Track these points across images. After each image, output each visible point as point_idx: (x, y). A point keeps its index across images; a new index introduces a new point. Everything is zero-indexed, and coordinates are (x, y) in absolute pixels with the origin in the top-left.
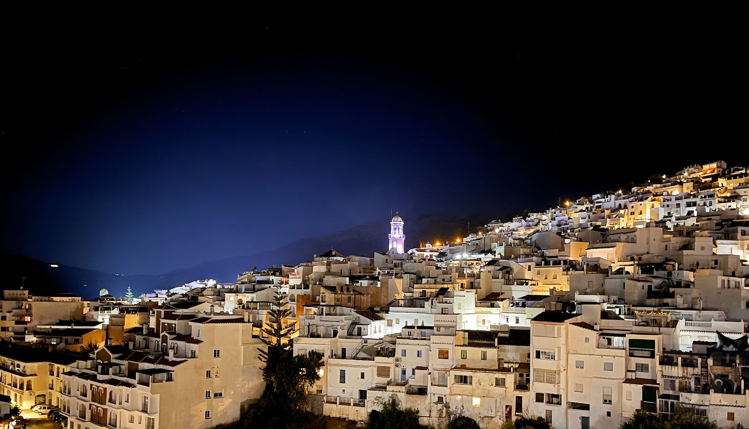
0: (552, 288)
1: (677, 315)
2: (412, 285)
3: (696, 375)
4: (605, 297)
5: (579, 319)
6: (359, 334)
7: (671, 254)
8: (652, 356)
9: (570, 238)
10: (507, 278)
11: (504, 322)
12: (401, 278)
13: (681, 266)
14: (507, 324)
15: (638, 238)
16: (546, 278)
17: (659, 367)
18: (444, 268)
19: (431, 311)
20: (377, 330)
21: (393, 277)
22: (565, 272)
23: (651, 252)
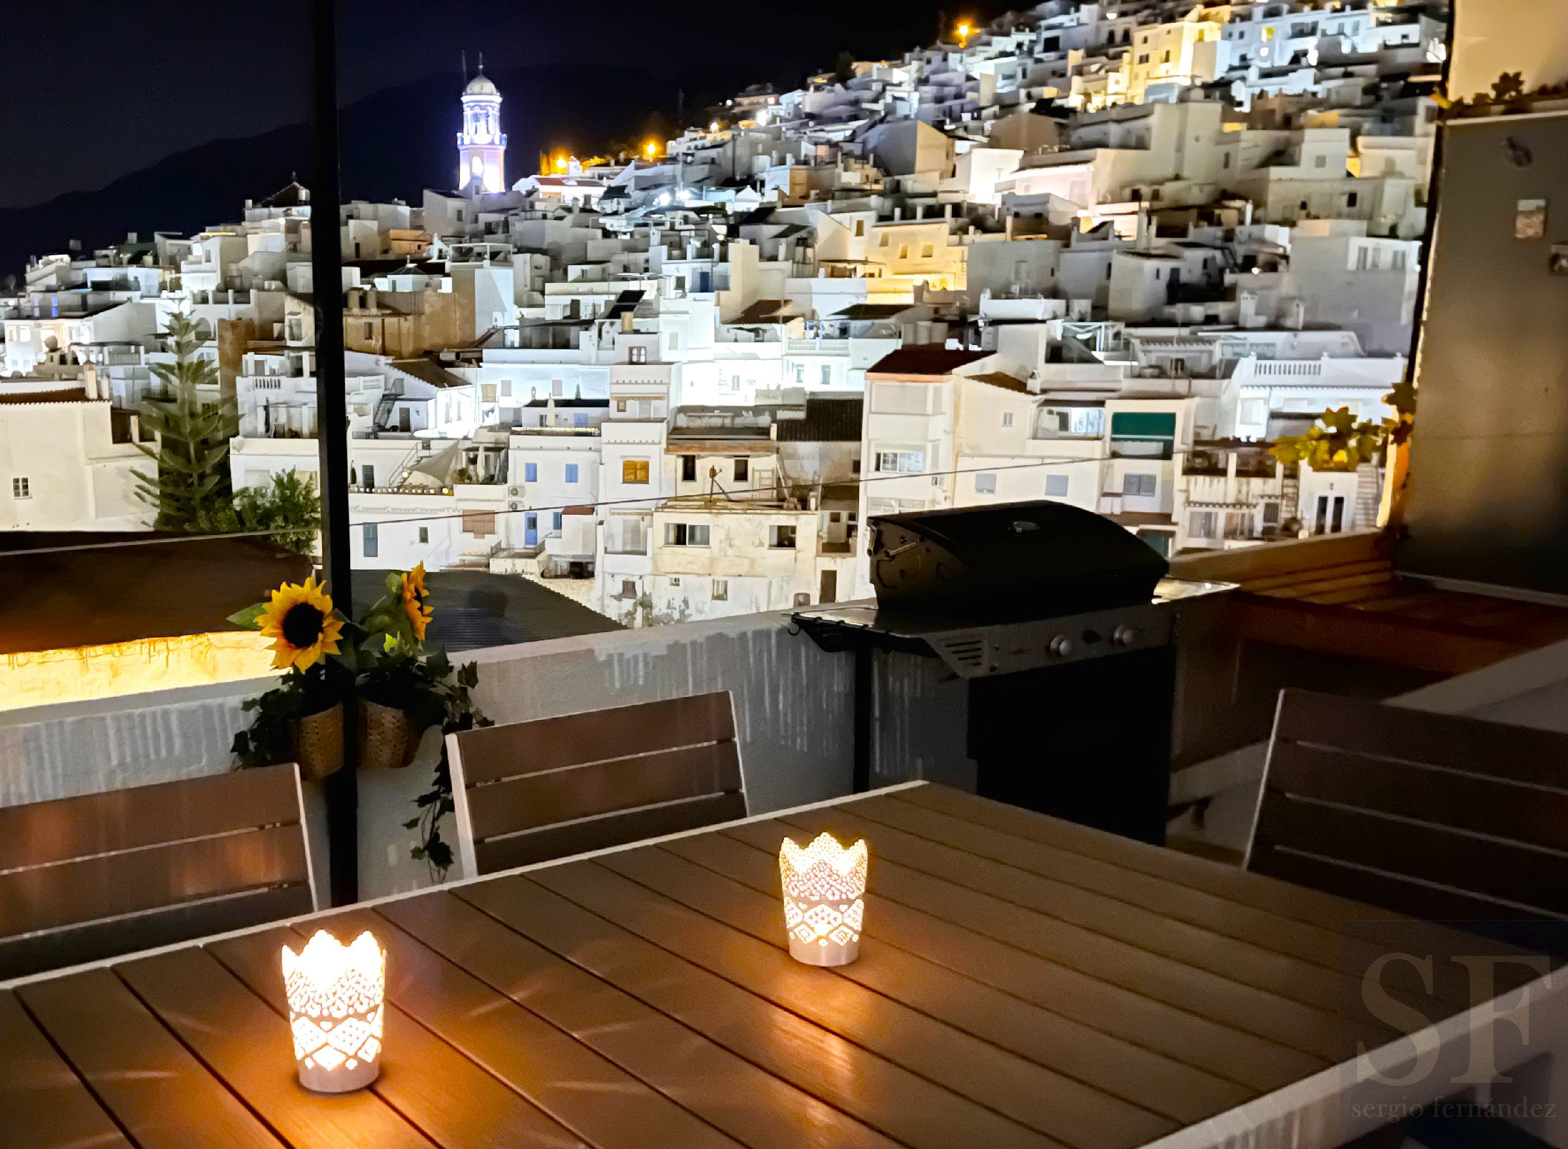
0: (919, 283)
1: (1238, 345)
2: (538, 285)
3: (1270, 497)
4: (1058, 305)
5: (988, 365)
6: (405, 427)
7: (1238, 178)
8: (1167, 455)
9: (970, 137)
10: (799, 256)
11: (789, 383)
12: (507, 262)
13: (1260, 213)
14: (799, 385)
15: (1155, 133)
16: (904, 257)
17: (1180, 481)
18: (625, 233)
19: (598, 356)
20: (453, 414)
21: (487, 263)
22: (956, 238)
23: (1186, 173)
